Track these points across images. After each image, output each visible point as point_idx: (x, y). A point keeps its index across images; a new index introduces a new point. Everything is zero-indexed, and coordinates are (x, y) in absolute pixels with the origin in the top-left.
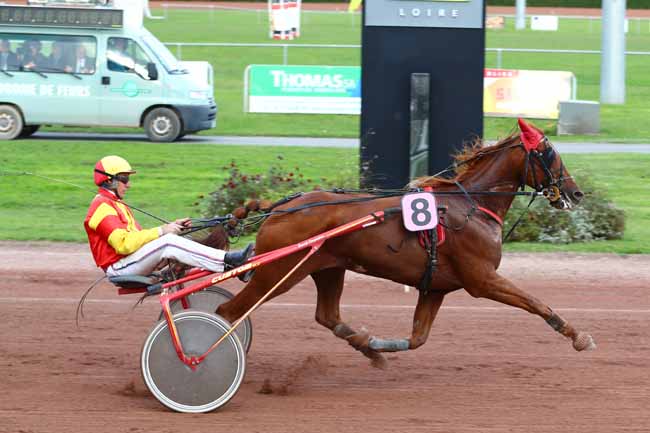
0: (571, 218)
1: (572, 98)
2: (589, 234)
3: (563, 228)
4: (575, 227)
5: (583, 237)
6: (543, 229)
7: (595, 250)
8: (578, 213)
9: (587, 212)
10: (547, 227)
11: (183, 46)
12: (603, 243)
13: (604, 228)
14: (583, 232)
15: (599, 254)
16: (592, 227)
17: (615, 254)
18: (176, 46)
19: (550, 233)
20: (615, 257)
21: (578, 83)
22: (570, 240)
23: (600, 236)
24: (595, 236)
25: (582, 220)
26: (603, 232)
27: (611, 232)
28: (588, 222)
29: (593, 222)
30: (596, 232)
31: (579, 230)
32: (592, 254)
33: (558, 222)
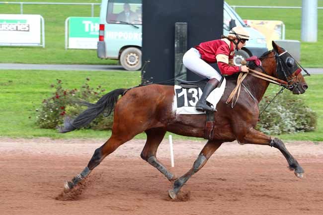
0: (281, 118)
1: (281, 38)
2: (293, 128)
3: (276, 125)
4: (284, 124)
5: (289, 130)
6: (263, 125)
7: (297, 139)
8: (286, 115)
9: (291, 113)
10: (265, 124)
11: (24, 4)
12: (302, 134)
13: (303, 124)
14: (289, 127)
15: (300, 142)
16: (295, 123)
17: (310, 141)
18: (20, 4)
19: (267, 128)
20: (310, 143)
21: (286, 28)
22: (281, 132)
23: (300, 129)
24: (297, 129)
25: (288, 119)
26: (302, 127)
27: (307, 127)
28: (292, 121)
29: (296, 120)
30: (298, 127)
31: (287, 125)
32: (295, 141)
33: (273, 121)
